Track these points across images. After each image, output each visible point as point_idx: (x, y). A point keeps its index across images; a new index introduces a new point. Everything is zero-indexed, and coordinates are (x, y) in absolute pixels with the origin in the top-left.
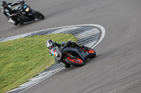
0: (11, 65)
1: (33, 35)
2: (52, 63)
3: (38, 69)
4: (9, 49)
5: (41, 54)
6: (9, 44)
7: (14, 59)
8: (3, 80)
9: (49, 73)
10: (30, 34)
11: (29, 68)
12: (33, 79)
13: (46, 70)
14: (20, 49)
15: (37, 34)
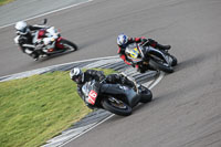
0: (18, 117)
1: (53, 71)
2: (83, 116)
3: (60, 124)
4: (16, 92)
5: (65, 100)
6: (16, 85)
7: (23, 108)
8: (6, 141)
9: (79, 132)
10: (48, 69)
11: (46, 123)
12: (53, 141)
13: (74, 126)
14: (32, 93)
15: (61, 69)
